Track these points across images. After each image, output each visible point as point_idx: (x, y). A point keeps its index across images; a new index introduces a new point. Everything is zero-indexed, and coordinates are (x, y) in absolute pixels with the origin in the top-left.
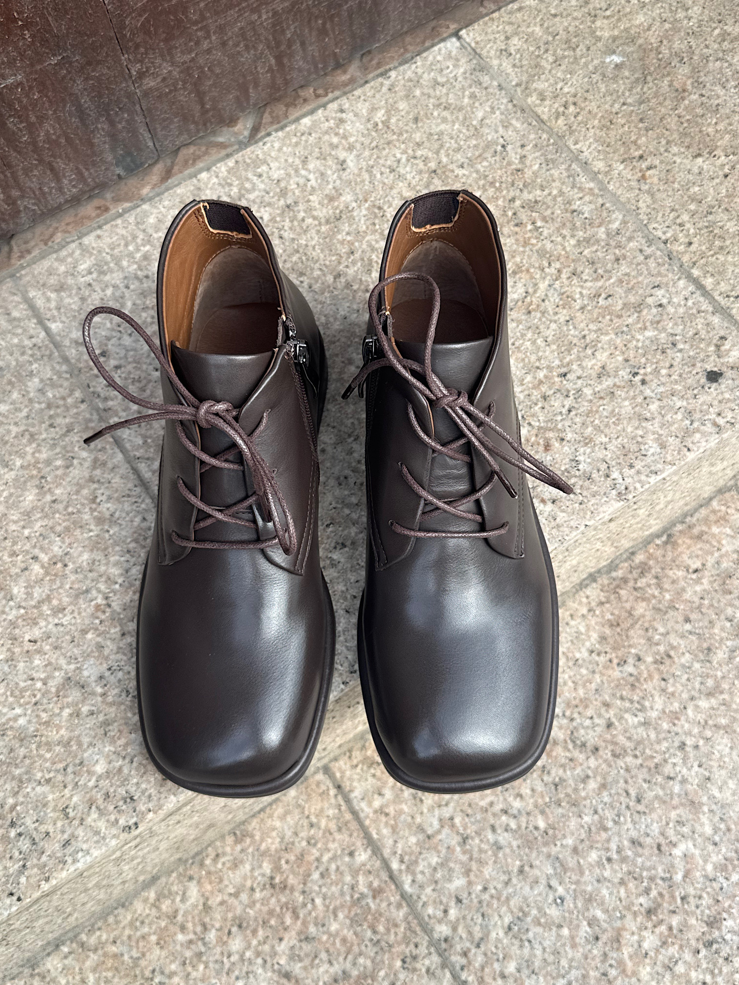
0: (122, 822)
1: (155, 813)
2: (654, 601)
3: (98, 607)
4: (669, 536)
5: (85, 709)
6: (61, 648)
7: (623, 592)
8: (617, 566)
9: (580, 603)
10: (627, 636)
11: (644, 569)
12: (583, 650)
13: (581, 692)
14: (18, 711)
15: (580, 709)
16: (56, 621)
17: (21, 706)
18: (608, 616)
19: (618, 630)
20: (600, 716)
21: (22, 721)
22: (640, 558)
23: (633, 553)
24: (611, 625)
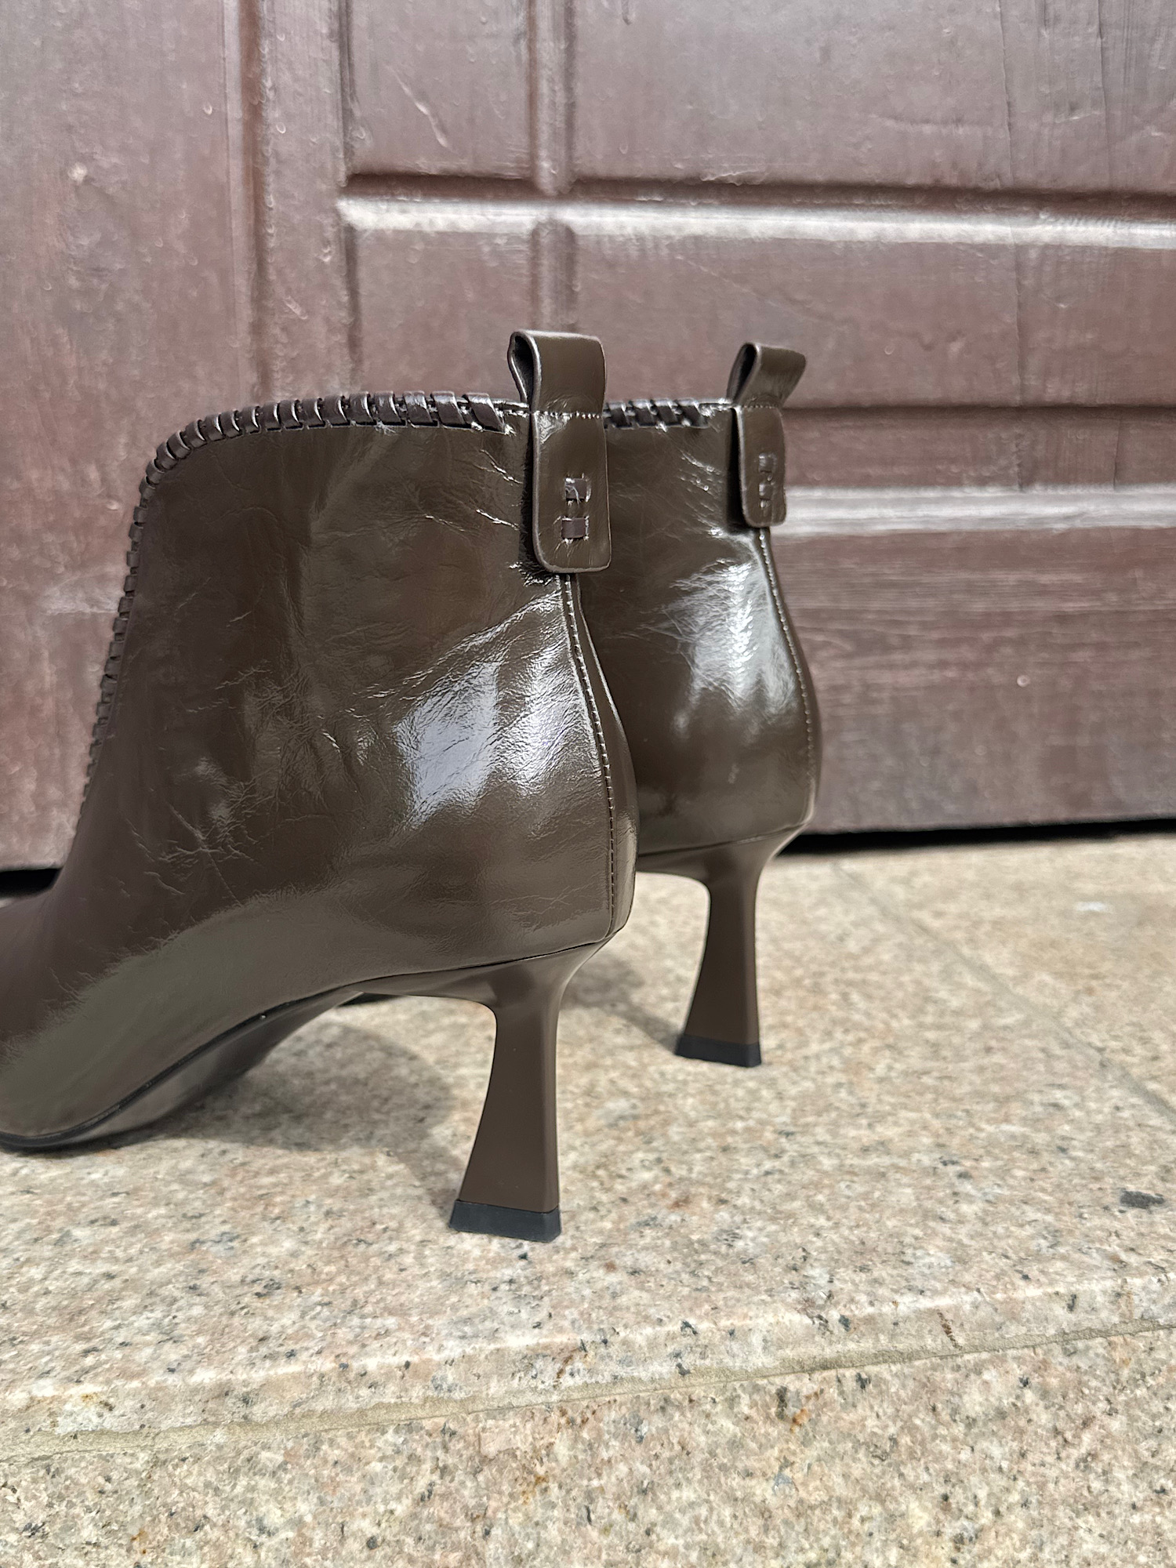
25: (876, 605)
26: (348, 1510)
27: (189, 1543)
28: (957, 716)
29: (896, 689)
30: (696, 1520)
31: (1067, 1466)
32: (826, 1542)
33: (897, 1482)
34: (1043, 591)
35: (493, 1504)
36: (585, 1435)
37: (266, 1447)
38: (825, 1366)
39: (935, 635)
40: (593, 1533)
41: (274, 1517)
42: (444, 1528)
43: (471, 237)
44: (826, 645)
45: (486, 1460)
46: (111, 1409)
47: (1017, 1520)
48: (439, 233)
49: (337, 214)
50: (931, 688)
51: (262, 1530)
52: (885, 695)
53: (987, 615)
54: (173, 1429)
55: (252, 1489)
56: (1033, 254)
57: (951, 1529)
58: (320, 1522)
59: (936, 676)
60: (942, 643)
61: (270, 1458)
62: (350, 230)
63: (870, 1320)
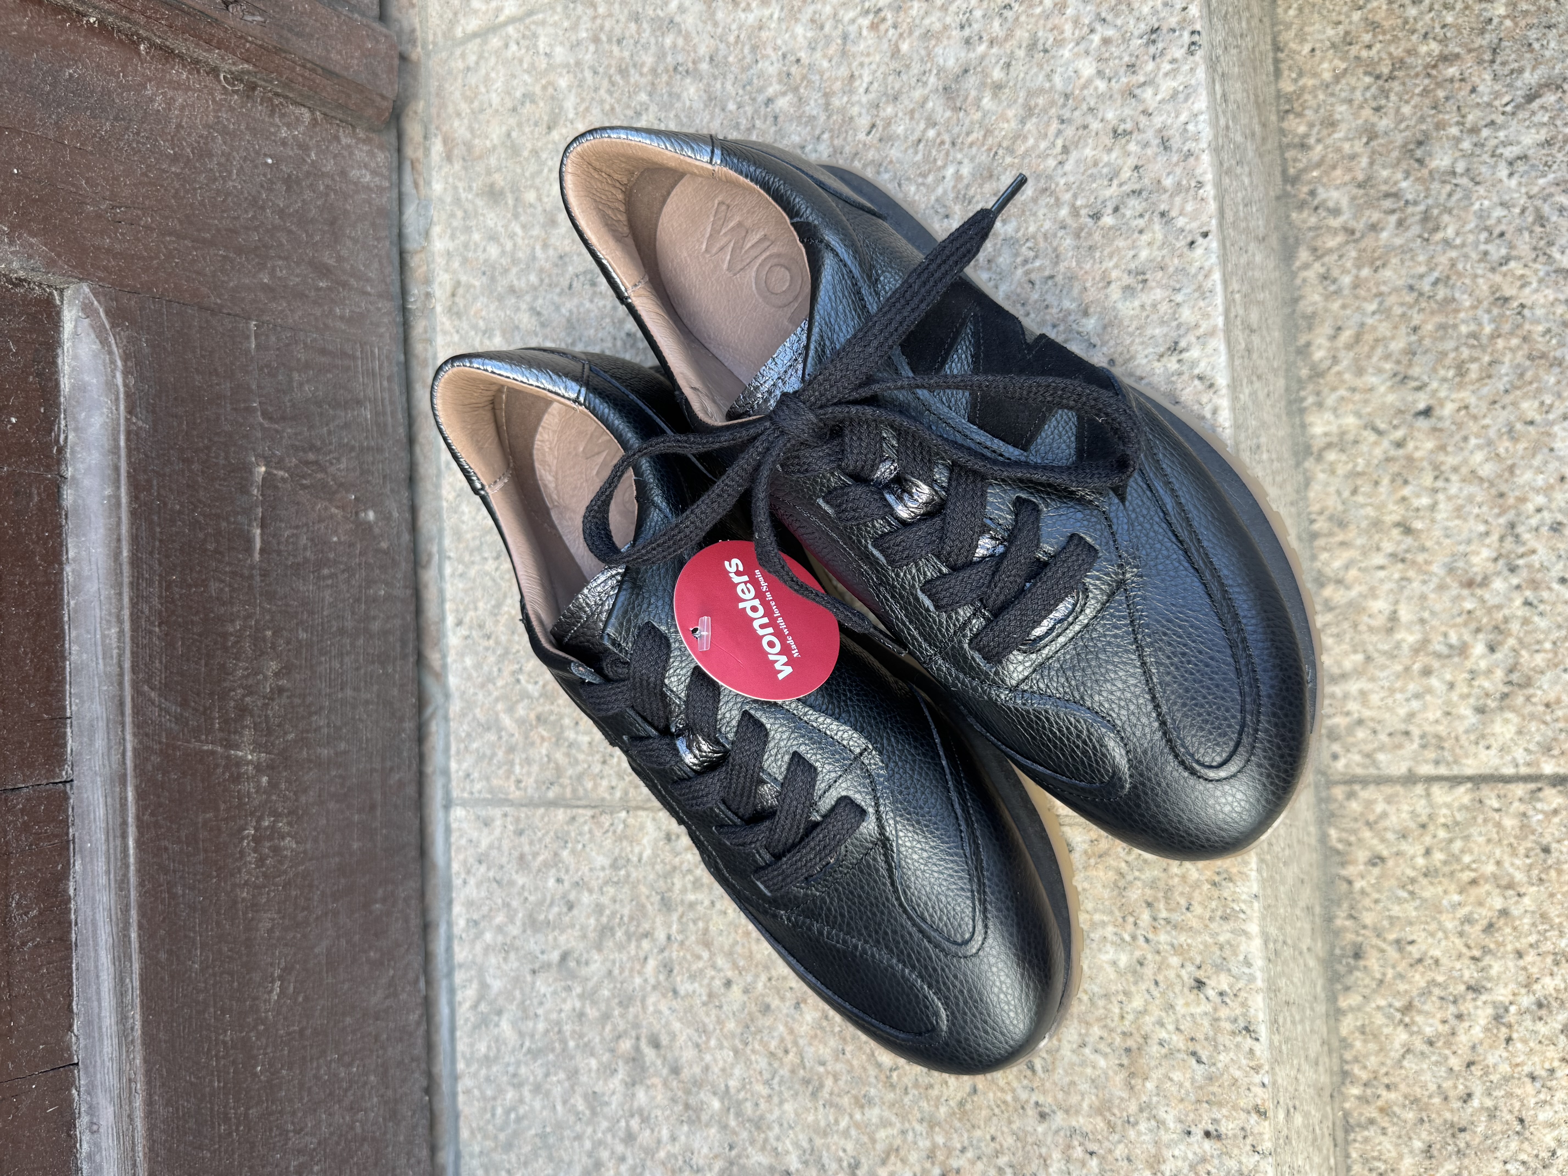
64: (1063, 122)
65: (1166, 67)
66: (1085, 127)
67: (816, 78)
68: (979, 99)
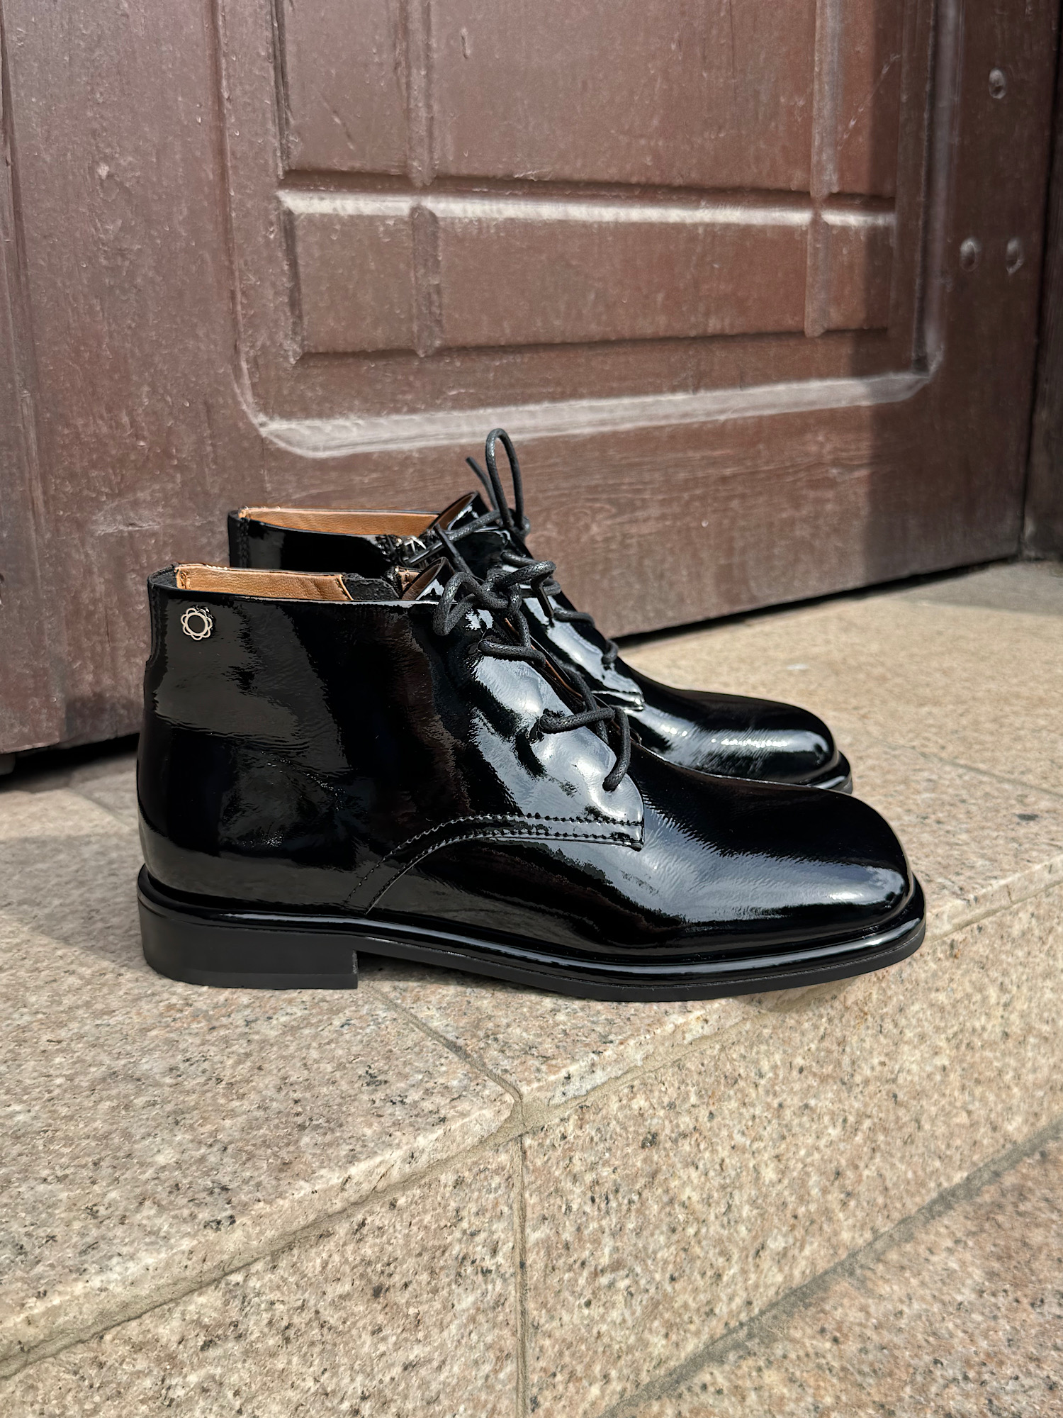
0: (204, 1215)
1: (270, 1203)
2: (1054, 1226)
3: (170, 1007)
4: (1043, 1154)
5: (139, 1102)
6: (102, 1046)
7: (1000, 1218)
8: (979, 1189)
9: (938, 1234)
10: (1031, 1270)
11: (1022, 1193)
12: (966, 1291)
13: (984, 1344)
14: (17, 1108)
15: (992, 1366)
16: (99, 1022)
17: (22, 1102)
18: (990, 1248)
19: (1014, 1263)
20: (1029, 1374)
21: (21, 1118)
22: (1009, 1180)
23: (997, 1174)
24: (999, 1258)
25: (627, 480)
26: (793, 1055)
27: (732, 1093)
28: (672, 551)
29: (640, 536)
30: (919, 1020)
31: (1042, 955)
32: (961, 1019)
33: (986, 980)
34: (714, 463)
35: (848, 1033)
36: (884, 985)
37: (765, 1027)
38: (968, 923)
39: (660, 497)
40: (882, 1039)
41: (765, 1066)
42: (829, 1052)
43: (371, 220)
44: (601, 509)
45: (847, 1008)
46: (706, 1021)
47: (1025, 989)
48: (351, 217)
49: (279, 201)
50: (658, 533)
51: (761, 1076)
52: (634, 541)
53: (686, 481)
54: (731, 1027)
55: (758, 1053)
56: (701, 231)
57: (1002, 1001)
58: (784, 1063)
59: (660, 525)
60: (663, 503)
61: (766, 1032)
62: (289, 213)
63: (984, 896)
64: (95, 1164)
65: (186, 1212)
66: (94, 1183)
67: (105, 990)
68: (109, 1098)
